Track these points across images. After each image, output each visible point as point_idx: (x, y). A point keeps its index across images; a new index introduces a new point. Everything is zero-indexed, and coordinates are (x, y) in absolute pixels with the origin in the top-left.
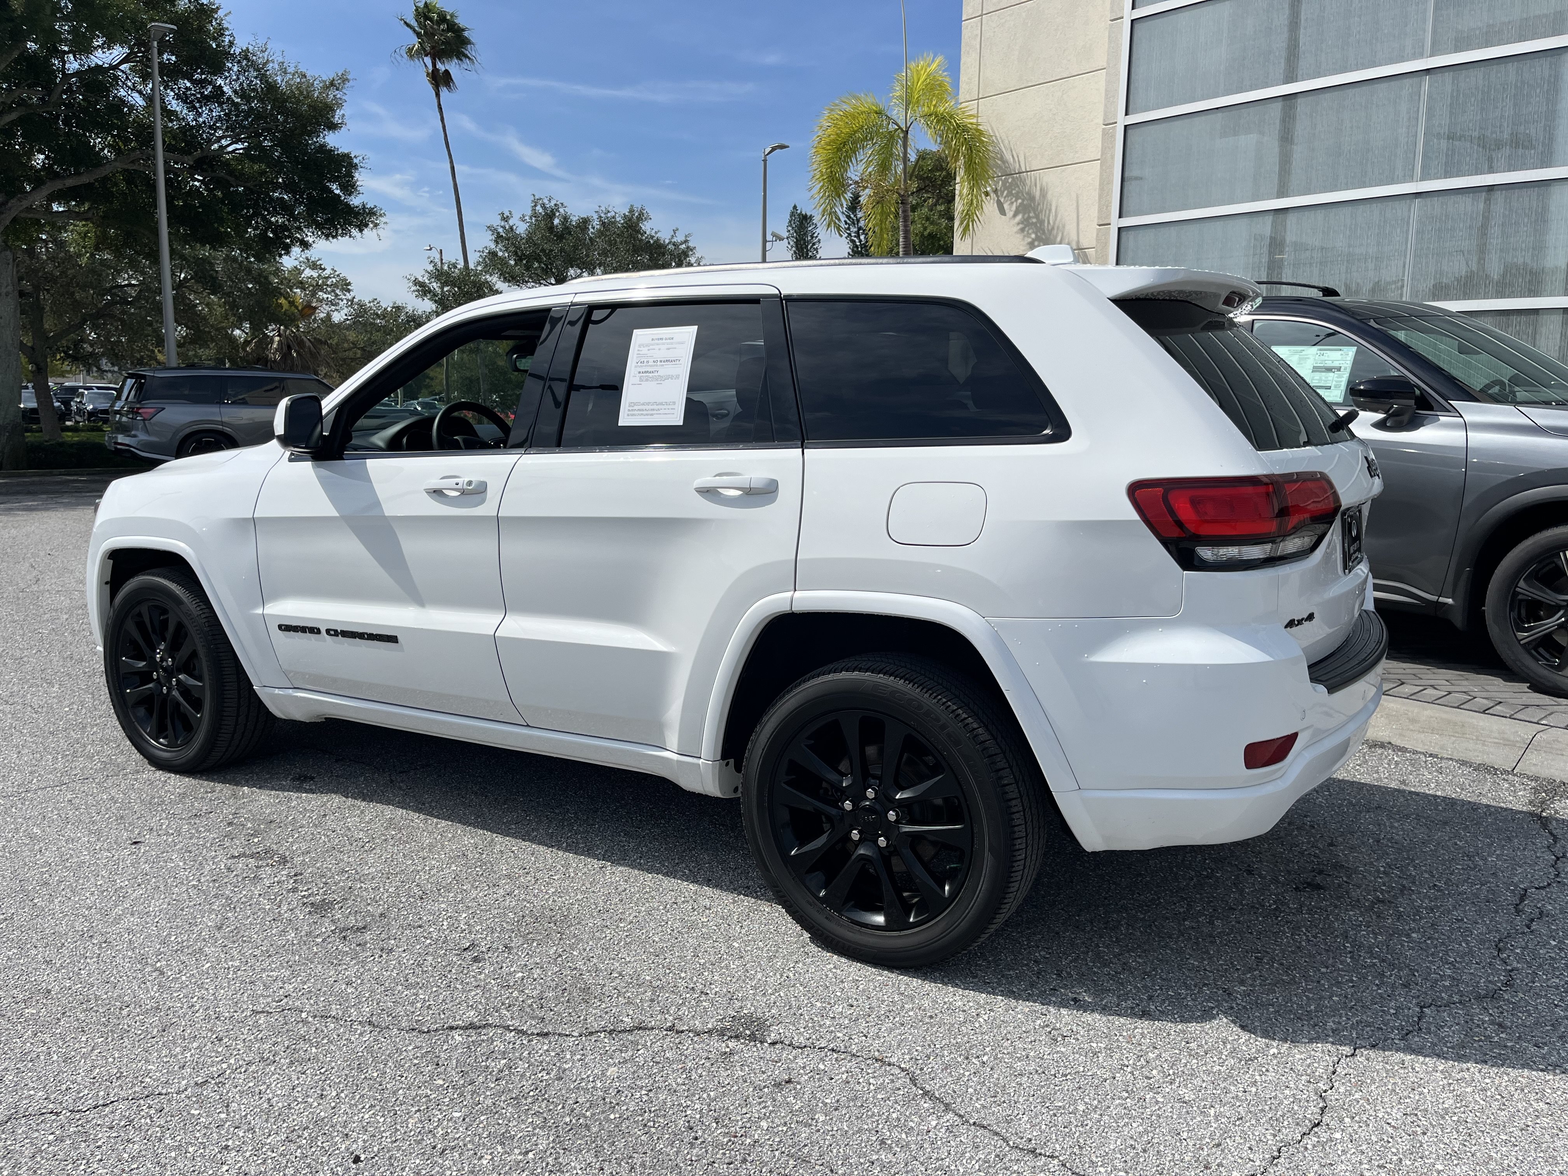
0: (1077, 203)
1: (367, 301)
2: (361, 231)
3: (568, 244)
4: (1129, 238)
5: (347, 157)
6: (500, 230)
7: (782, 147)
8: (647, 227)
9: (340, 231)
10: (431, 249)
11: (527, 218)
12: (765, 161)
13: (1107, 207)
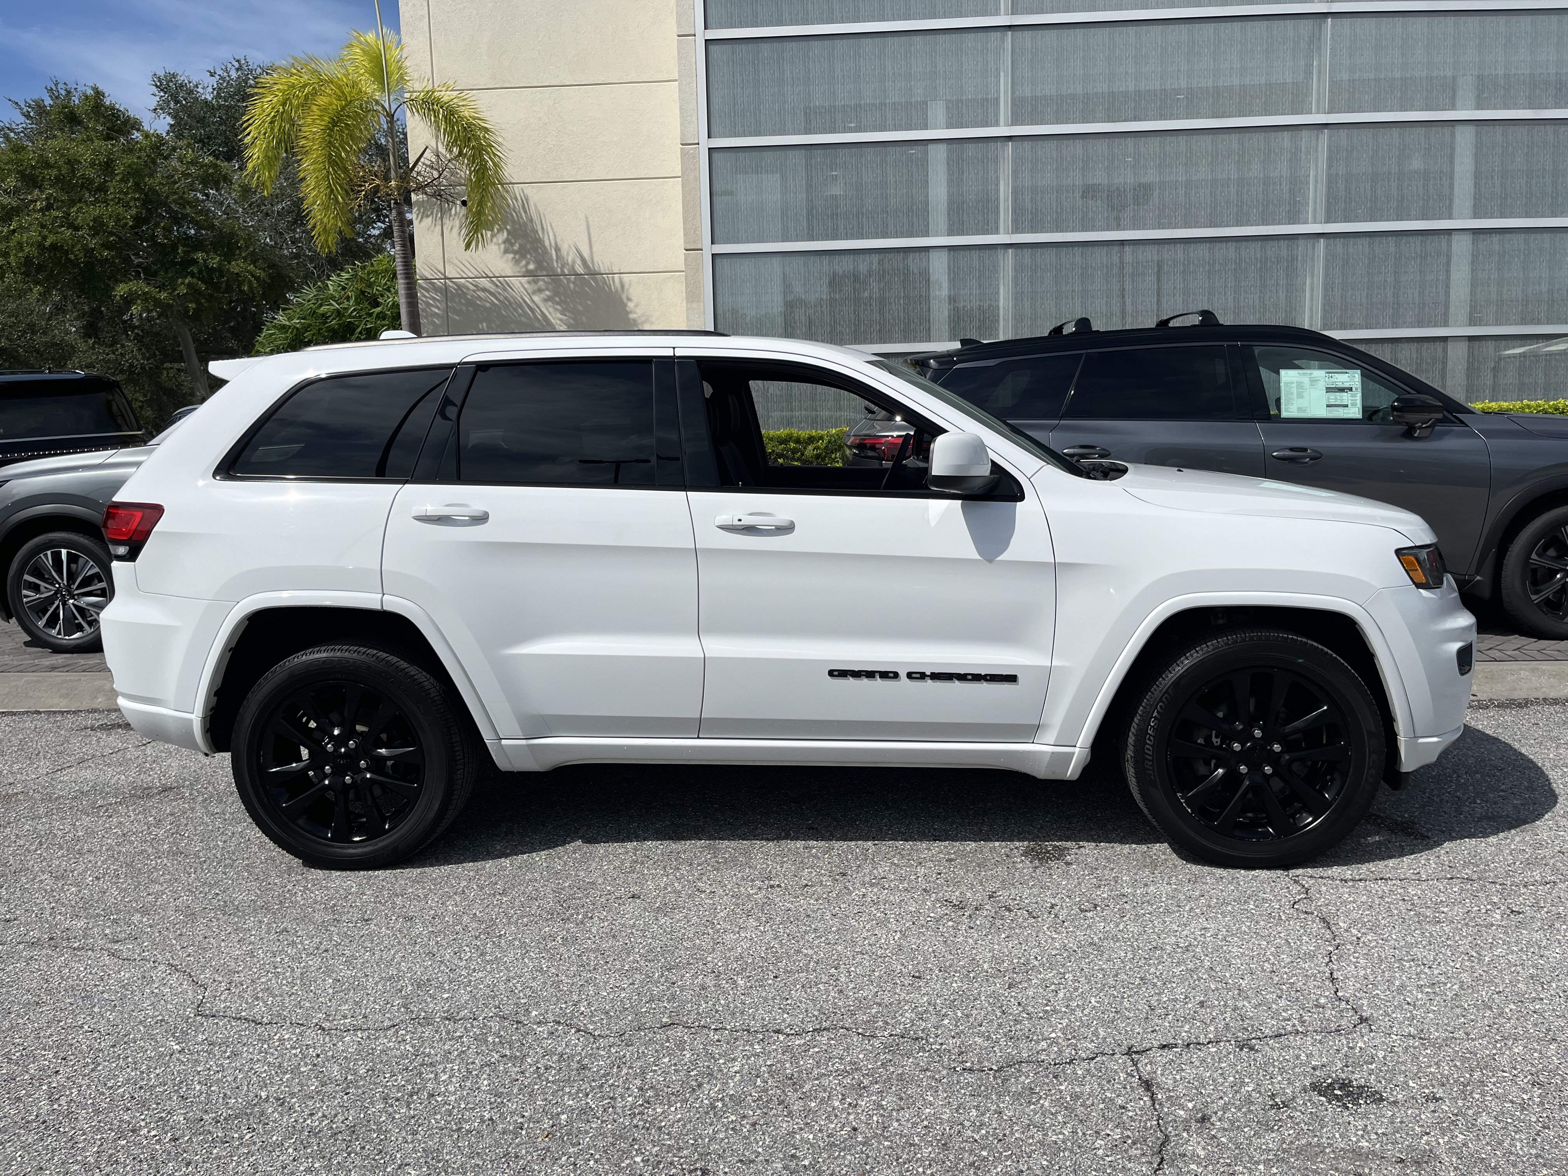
0: (588, 223)
4: (726, 265)
13: (695, 231)
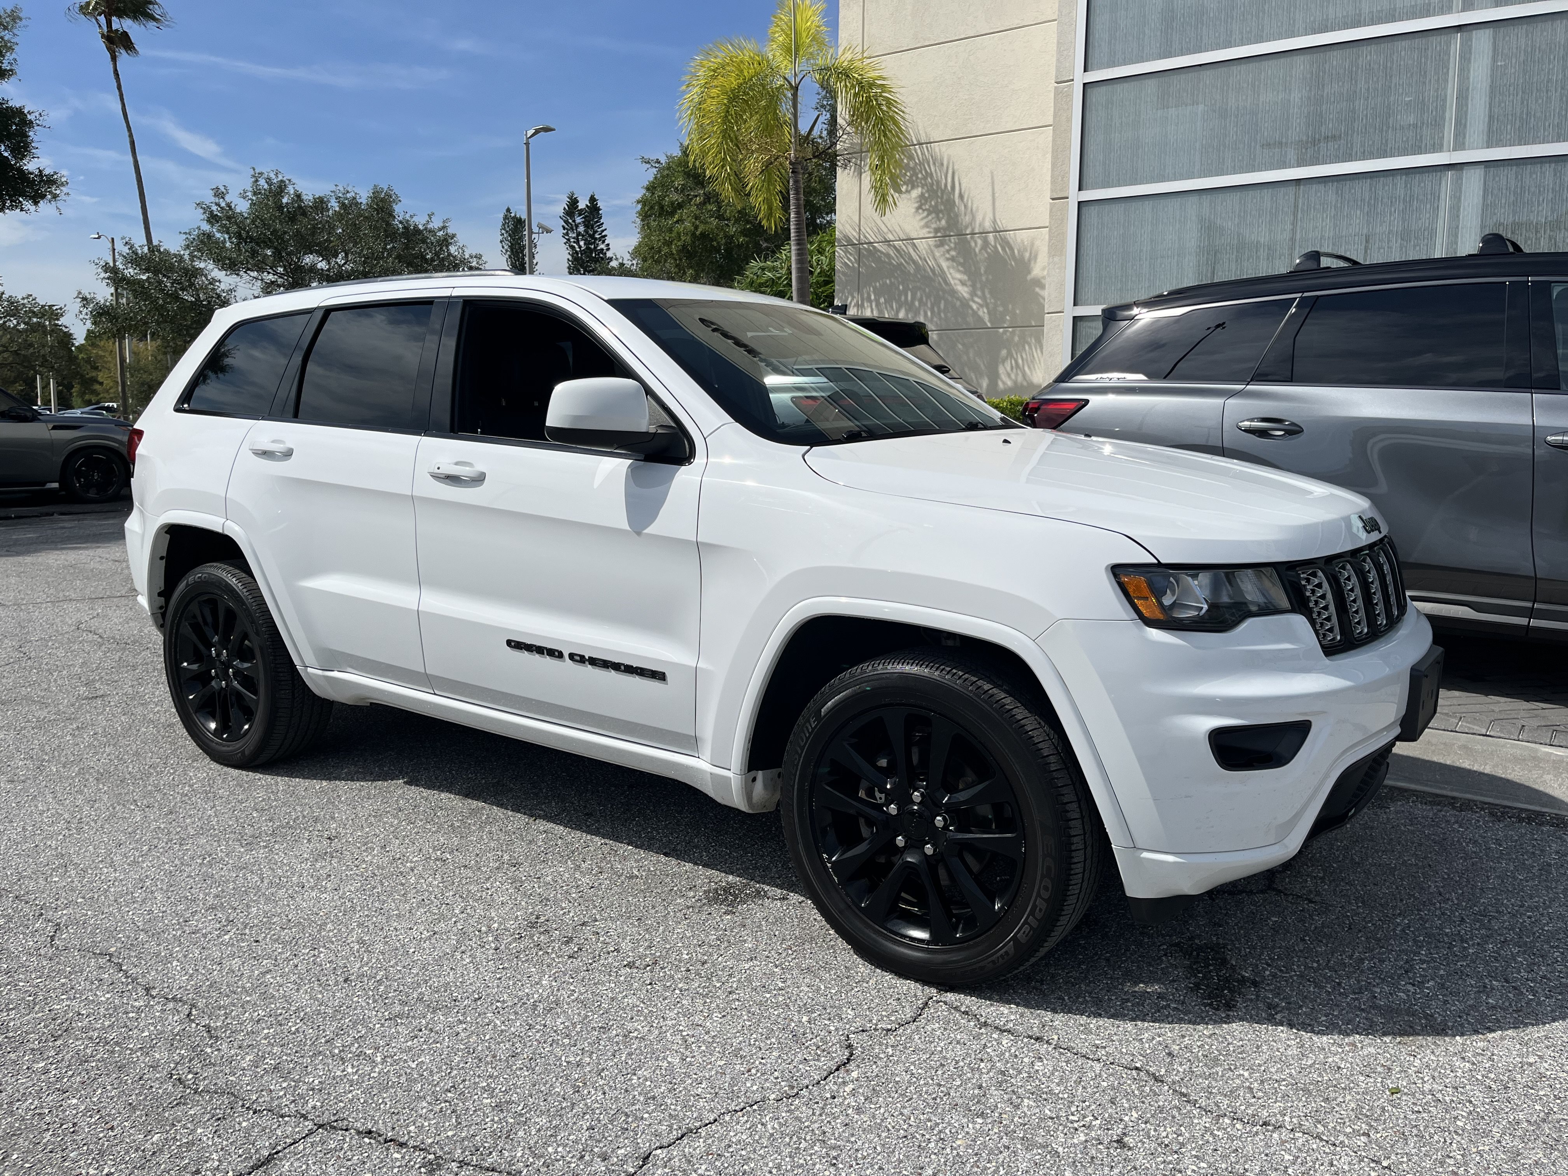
0: (992, 178)
1: (20, 297)
2: (36, 203)
3: (302, 225)
4: (1091, 213)
5: (19, 112)
6: (214, 208)
7: (547, 130)
8: (401, 211)
9: (8, 203)
10: (99, 237)
11: (249, 194)
12: (527, 144)
13: (1063, 178)
